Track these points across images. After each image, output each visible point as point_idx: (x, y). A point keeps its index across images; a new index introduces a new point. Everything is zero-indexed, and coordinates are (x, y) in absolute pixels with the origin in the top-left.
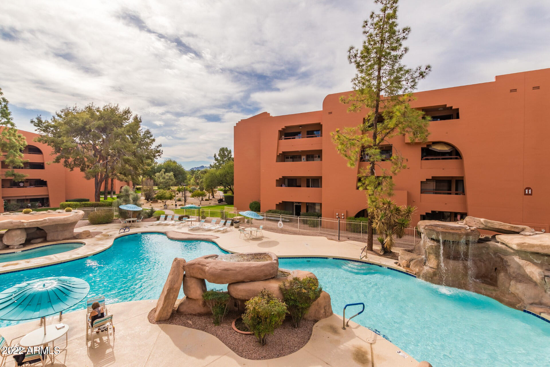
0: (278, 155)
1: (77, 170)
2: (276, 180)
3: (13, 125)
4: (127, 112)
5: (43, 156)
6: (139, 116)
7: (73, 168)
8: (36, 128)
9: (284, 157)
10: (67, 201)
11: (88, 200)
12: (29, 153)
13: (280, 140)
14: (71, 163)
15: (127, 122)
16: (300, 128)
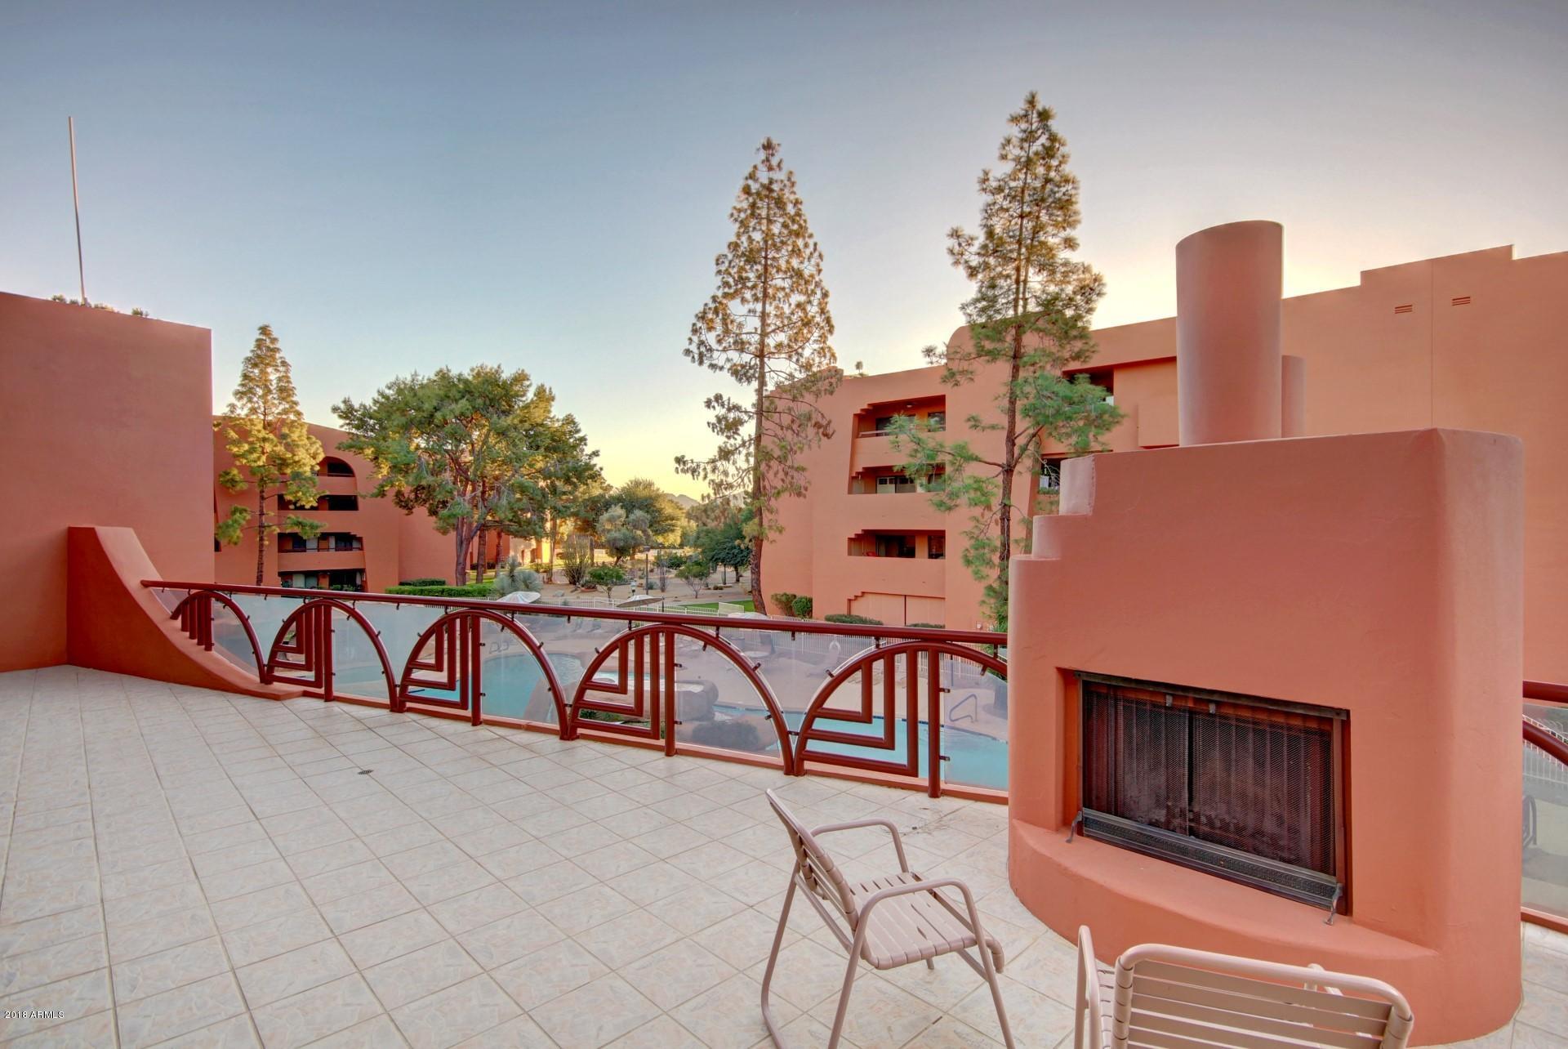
0: (854, 475)
1: (421, 511)
2: (849, 539)
3: (299, 414)
4: (521, 378)
5: (356, 480)
6: (547, 387)
7: (413, 507)
8: (342, 422)
9: (875, 477)
10: (401, 584)
11: (443, 583)
12: (329, 476)
13: (857, 437)
14: (408, 498)
15: (521, 401)
16: (909, 406)
